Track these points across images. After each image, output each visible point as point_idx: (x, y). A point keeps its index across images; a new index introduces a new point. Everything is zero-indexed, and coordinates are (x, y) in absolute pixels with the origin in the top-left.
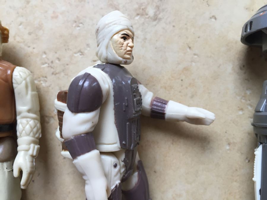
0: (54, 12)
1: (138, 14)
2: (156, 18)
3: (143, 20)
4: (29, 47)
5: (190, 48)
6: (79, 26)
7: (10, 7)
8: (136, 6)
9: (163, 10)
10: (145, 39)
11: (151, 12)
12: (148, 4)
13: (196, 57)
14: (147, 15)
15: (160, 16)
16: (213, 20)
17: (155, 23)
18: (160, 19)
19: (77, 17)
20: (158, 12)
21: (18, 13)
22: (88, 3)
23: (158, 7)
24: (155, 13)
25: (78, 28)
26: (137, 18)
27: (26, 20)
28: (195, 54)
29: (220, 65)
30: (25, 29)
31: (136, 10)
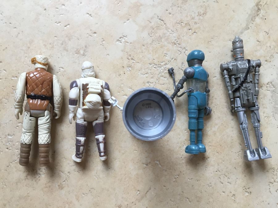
0: (40, 52)
1: (76, 53)
2: (84, 55)
3: (78, 55)
4: (30, 66)
5: (98, 67)
6: (51, 58)
7: (21, 50)
8: (75, 50)
9: (87, 51)
10: (79, 63)
11: (82, 52)
12: (81, 49)
13: (100, 71)
14: (80, 53)
15: (86, 54)
16: (108, 56)
17: (83, 57)
18: (86, 55)
19: (50, 54)
20: (85, 52)
21: (25, 52)
22: (55, 48)
23: (85, 50)
24: (83, 53)
25: (51, 59)
26: (76, 55)
27: (28, 55)
28: (100, 70)
29: (110, 74)
30: (28, 59)
31: (75, 51)
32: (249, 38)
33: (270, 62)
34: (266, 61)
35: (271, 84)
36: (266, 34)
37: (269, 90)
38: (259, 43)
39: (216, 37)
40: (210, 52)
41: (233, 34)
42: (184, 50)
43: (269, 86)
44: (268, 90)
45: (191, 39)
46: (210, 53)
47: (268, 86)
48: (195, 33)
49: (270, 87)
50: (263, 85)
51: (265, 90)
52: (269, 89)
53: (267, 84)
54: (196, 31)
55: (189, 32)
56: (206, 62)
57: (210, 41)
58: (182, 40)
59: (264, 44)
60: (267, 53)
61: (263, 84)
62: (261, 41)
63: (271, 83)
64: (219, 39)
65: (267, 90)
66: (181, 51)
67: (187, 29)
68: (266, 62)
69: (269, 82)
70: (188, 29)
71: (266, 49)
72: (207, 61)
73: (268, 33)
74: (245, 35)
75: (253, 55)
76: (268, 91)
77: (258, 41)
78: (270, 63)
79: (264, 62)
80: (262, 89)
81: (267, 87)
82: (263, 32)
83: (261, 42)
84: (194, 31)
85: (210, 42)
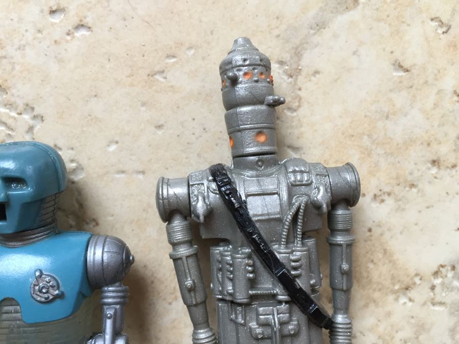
32: (355, 53)
33: (454, 166)
34: (434, 162)
35: (450, 274)
36: (440, 31)
37: (441, 304)
38: (401, 74)
39: (190, 48)
40: (159, 127)
41: (276, 32)
42: (26, 117)
43: (443, 284)
44: (438, 299)
45: (60, 61)
46: (160, 132)
47: (438, 281)
48: (83, 32)
49: (446, 287)
50: (417, 280)
51: (424, 304)
52: (440, 295)
53: (436, 274)
54: (89, 21)
55: (53, 24)
56: (141, 176)
57: (156, 69)
58: (18, 68)
59: (426, 82)
60: (439, 126)
61: (417, 275)
62: (415, 65)
63: (453, 268)
64: (203, 59)
65: (434, 304)
66: (10, 122)
67: (42, 11)
68: (434, 170)
69: (442, 266)
70: (47, 10)
71: (436, 105)
72: (143, 172)
73: (449, 28)
74: (335, 36)
75: (369, 136)
76: (437, 308)
77: (401, 67)
78: (454, 171)
79: (424, 168)
80: (410, 300)
81: (433, 288)
82: (423, 22)
83: (413, 71)
84: (75, 21)
85: (157, 77)
